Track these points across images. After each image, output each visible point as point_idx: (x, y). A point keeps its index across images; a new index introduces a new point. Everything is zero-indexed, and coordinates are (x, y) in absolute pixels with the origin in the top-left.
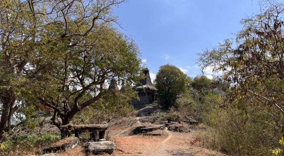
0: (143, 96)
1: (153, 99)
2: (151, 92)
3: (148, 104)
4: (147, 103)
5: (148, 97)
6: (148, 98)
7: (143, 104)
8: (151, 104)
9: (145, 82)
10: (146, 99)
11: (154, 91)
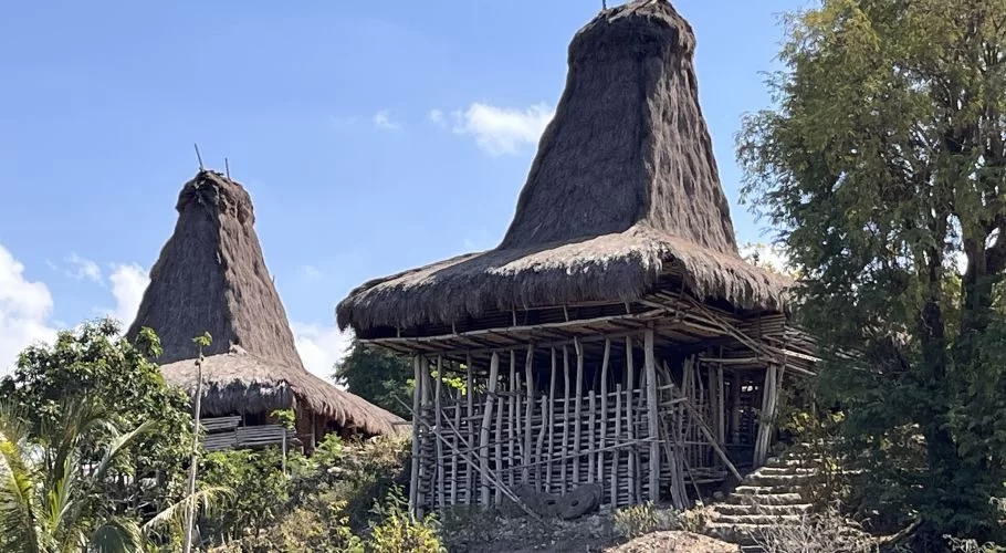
0: (591, 383)
1: (750, 435)
2: (723, 327)
3: (665, 498)
4: (653, 487)
5: (663, 396)
6: (667, 424)
7: (593, 509)
8: (709, 501)
9: (623, 199)
10: (640, 431)
11: (750, 313)
